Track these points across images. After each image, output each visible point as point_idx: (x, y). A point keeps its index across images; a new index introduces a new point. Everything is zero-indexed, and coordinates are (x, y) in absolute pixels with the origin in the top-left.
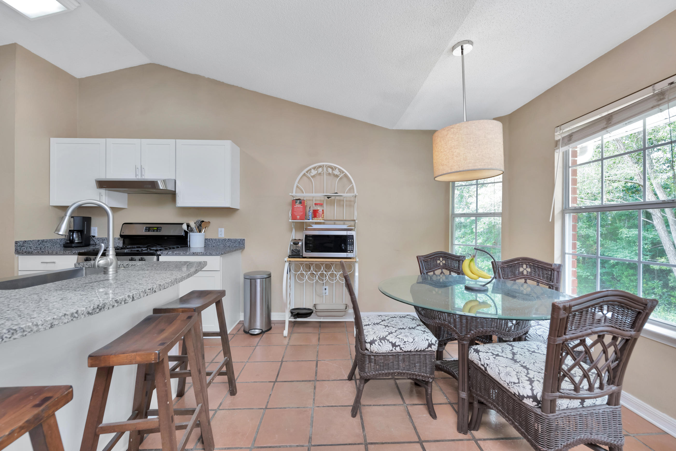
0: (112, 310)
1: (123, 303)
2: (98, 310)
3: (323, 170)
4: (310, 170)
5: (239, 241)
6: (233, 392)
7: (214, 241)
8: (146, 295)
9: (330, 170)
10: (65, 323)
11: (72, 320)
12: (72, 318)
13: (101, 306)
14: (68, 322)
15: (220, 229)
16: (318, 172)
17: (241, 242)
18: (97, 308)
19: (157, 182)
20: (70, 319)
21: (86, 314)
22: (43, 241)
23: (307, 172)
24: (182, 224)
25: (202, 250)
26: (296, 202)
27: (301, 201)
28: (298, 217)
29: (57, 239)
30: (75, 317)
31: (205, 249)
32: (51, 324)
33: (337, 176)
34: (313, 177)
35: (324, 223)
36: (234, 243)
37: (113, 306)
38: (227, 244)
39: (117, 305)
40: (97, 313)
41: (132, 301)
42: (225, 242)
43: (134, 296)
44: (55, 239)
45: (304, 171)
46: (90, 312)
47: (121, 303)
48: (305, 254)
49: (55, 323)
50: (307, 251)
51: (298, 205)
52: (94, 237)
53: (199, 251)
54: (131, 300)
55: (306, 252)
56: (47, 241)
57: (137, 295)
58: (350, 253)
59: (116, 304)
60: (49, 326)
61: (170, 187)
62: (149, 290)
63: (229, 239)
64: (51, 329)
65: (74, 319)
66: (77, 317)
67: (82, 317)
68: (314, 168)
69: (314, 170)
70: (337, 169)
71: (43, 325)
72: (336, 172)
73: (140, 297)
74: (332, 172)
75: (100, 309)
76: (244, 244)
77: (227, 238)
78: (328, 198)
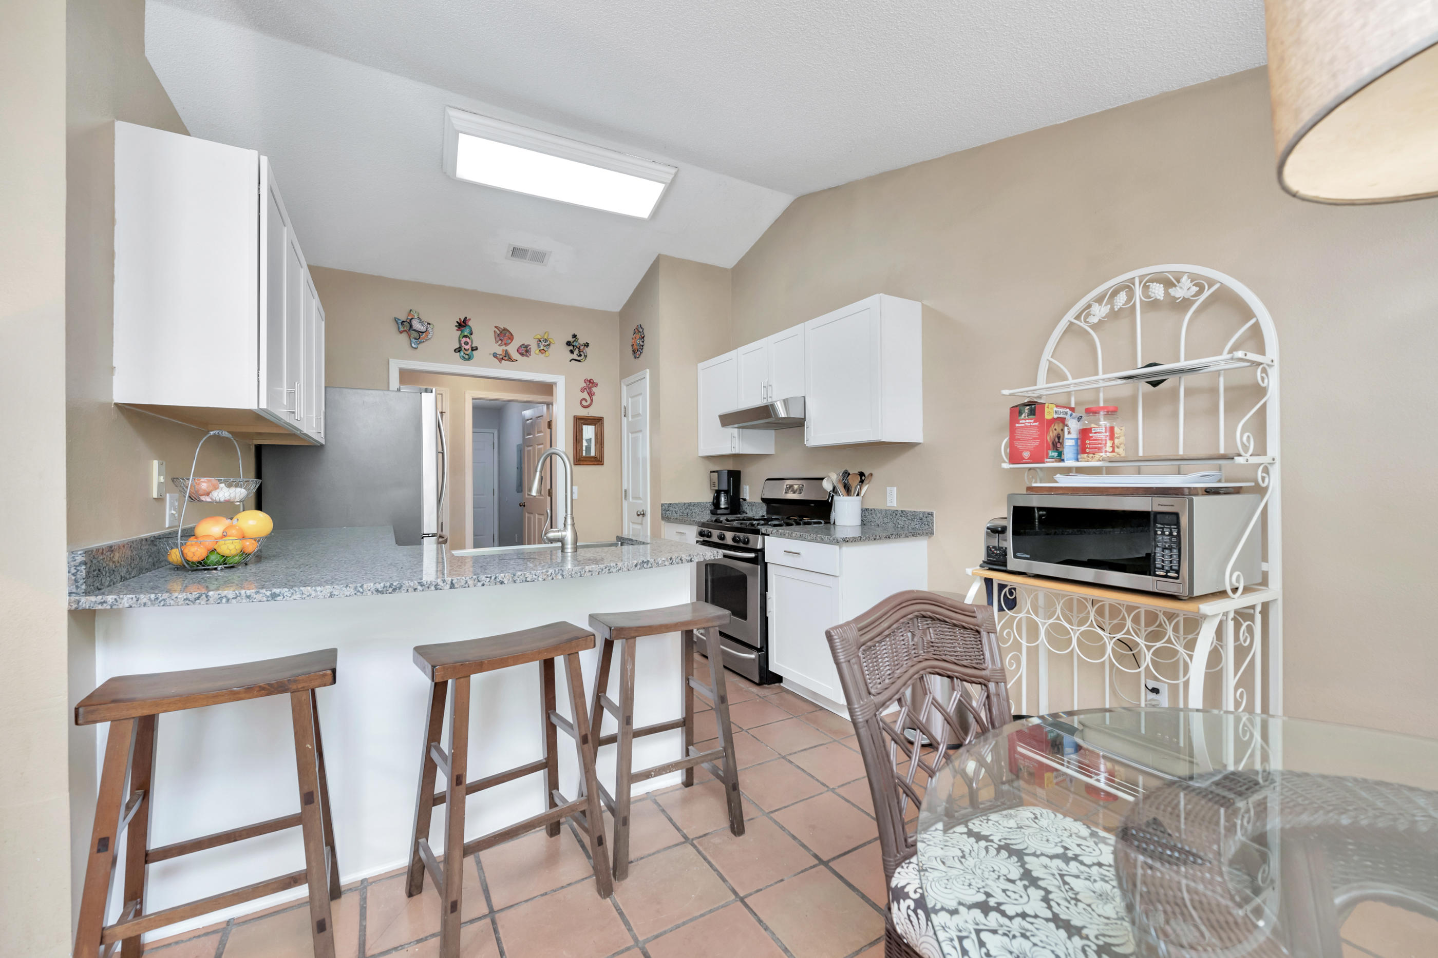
0: (412, 594)
1: (433, 588)
2: (391, 590)
3: (1131, 296)
4: (1089, 306)
5: (921, 516)
6: (737, 827)
7: (879, 515)
8: (480, 584)
9: (1158, 291)
10: (347, 596)
11: (355, 594)
12: (356, 592)
13: (395, 586)
14: (350, 595)
15: (888, 488)
16: (1112, 309)
17: (925, 519)
18: (390, 587)
19: (772, 405)
20: (353, 593)
21: (374, 591)
22: (690, 504)
23: (1078, 317)
24: (822, 479)
25: (857, 533)
26: (1020, 413)
27: (1033, 407)
28: (1026, 454)
29: (707, 503)
30: (359, 591)
31: (862, 528)
32: (331, 593)
33: (1185, 304)
34: (1094, 327)
35: (1110, 471)
36: (912, 520)
37: (415, 589)
38: (900, 522)
39: (421, 589)
40: (390, 593)
41: (451, 588)
42: (897, 517)
43: (453, 582)
44: (703, 503)
45: (1070, 316)
46: (380, 590)
47: (428, 588)
48: (1013, 563)
49: (334, 593)
50: (1018, 554)
51: (1026, 421)
52: (745, 500)
53: (850, 534)
54: (448, 586)
55: (1015, 557)
56: (694, 505)
57: (460, 582)
58: (1166, 576)
59: (419, 588)
60: (329, 595)
61: (796, 414)
62: (488, 579)
63: (902, 511)
64: (330, 599)
65: (358, 593)
66: (362, 593)
67: (369, 594)
68: (1099, 300)
69: (1100, 304)
70: (1185, 279)
71: (322, 592)
72: (1183, 291)
73: (467, 585)
74: (1167, 293)
75: (394, 590)
76: (930, 524)
77: (900, 509)
78: (1155, 384)
